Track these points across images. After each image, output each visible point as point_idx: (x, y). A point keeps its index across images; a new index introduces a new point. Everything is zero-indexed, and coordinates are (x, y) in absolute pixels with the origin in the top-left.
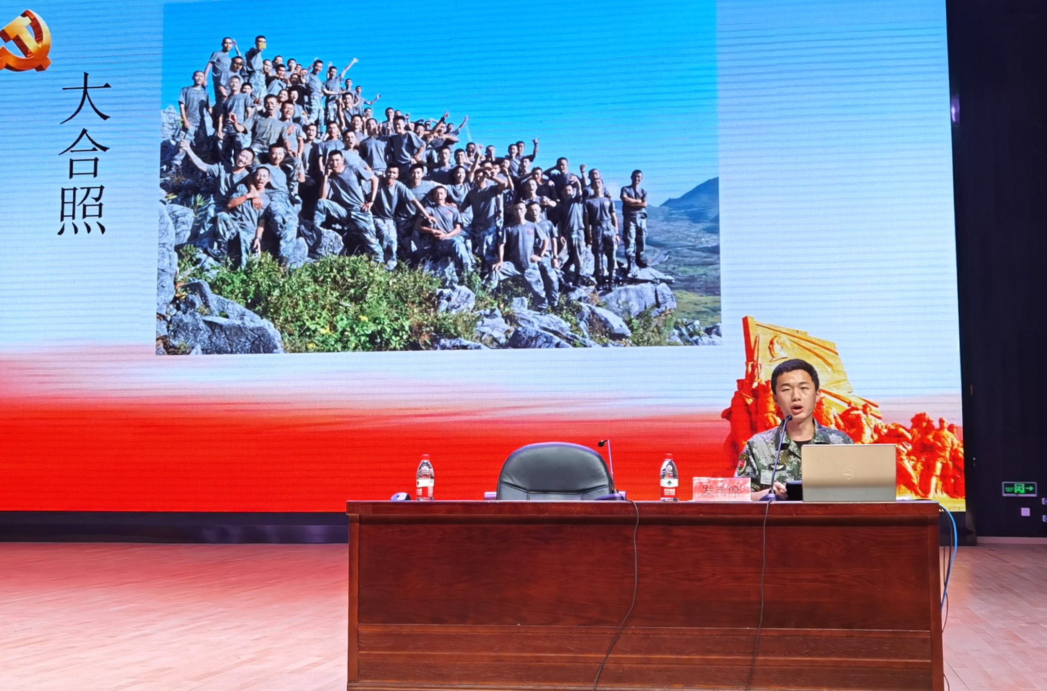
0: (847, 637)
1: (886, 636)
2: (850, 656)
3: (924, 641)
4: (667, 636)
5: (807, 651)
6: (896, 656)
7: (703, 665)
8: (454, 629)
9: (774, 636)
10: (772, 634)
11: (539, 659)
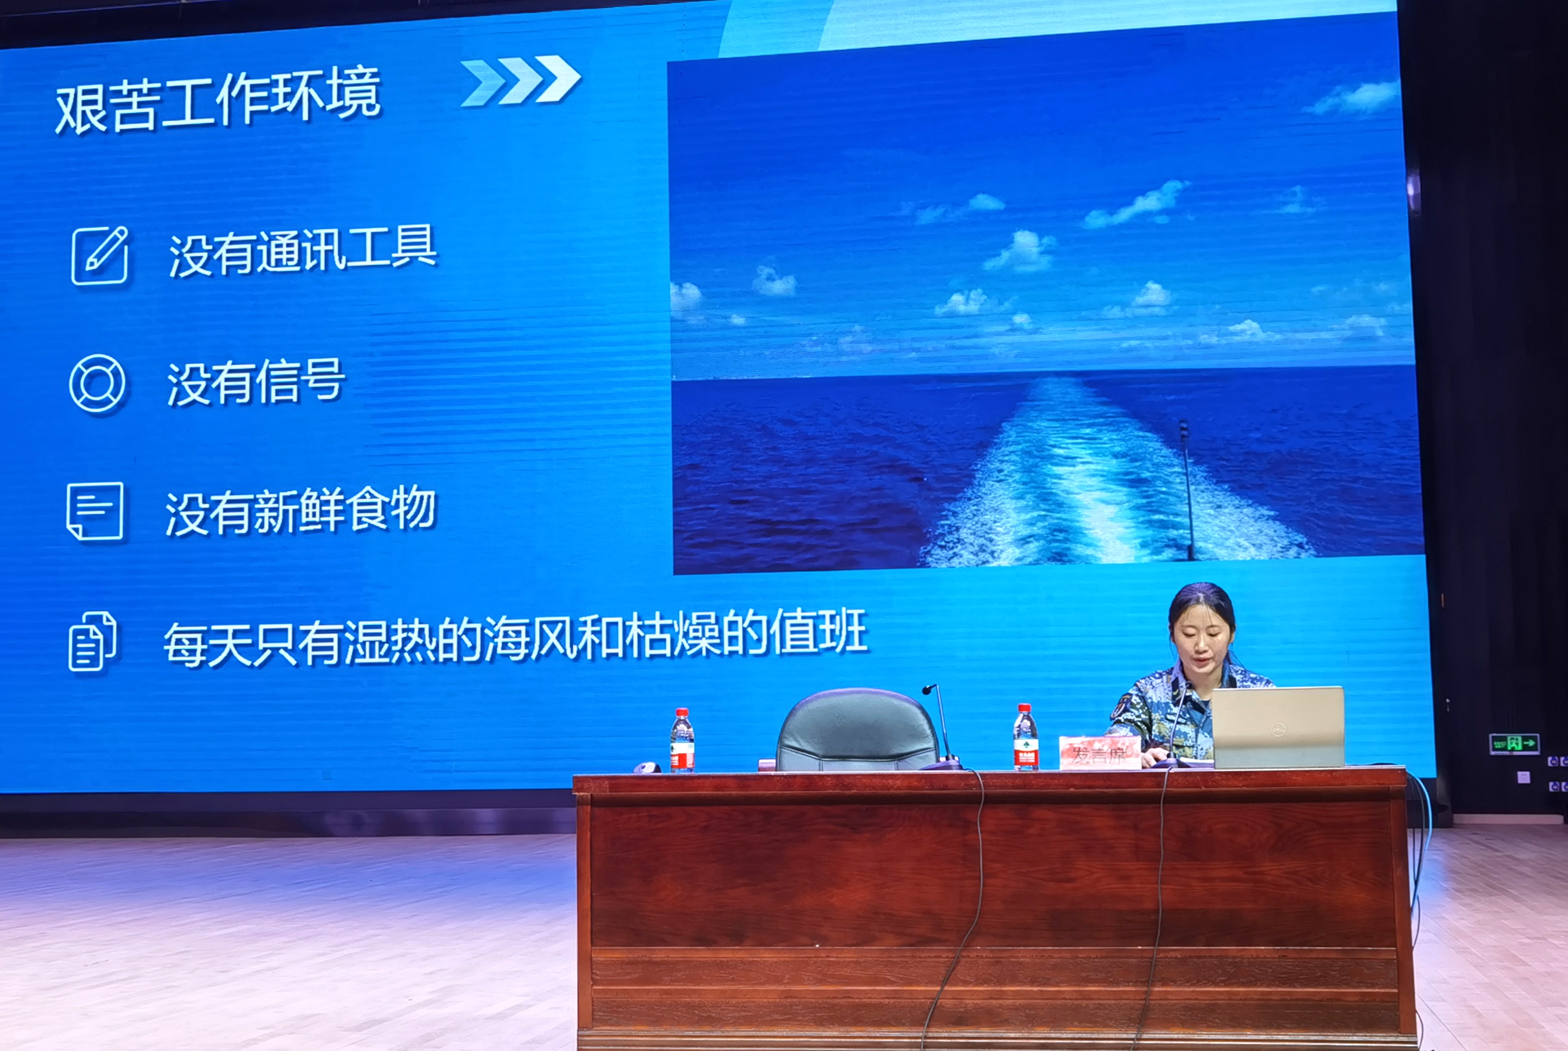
0: (1279, 957)
1: (1333, 956)
2: (1283, 983)
3: (1388, 962)
4: (1027, 960)
5: (1223, 979)
6: (1348, 985)
7: (1076, 999)
8: (727, 954)
9: (1176, 957)
10: (1173, 954)
11: (847, 995)
